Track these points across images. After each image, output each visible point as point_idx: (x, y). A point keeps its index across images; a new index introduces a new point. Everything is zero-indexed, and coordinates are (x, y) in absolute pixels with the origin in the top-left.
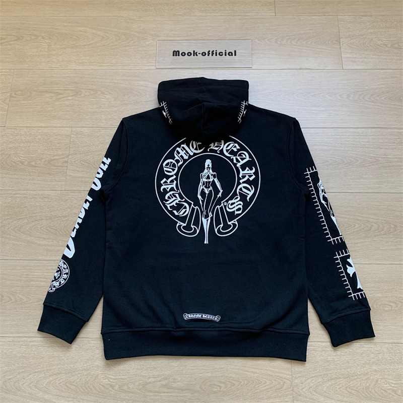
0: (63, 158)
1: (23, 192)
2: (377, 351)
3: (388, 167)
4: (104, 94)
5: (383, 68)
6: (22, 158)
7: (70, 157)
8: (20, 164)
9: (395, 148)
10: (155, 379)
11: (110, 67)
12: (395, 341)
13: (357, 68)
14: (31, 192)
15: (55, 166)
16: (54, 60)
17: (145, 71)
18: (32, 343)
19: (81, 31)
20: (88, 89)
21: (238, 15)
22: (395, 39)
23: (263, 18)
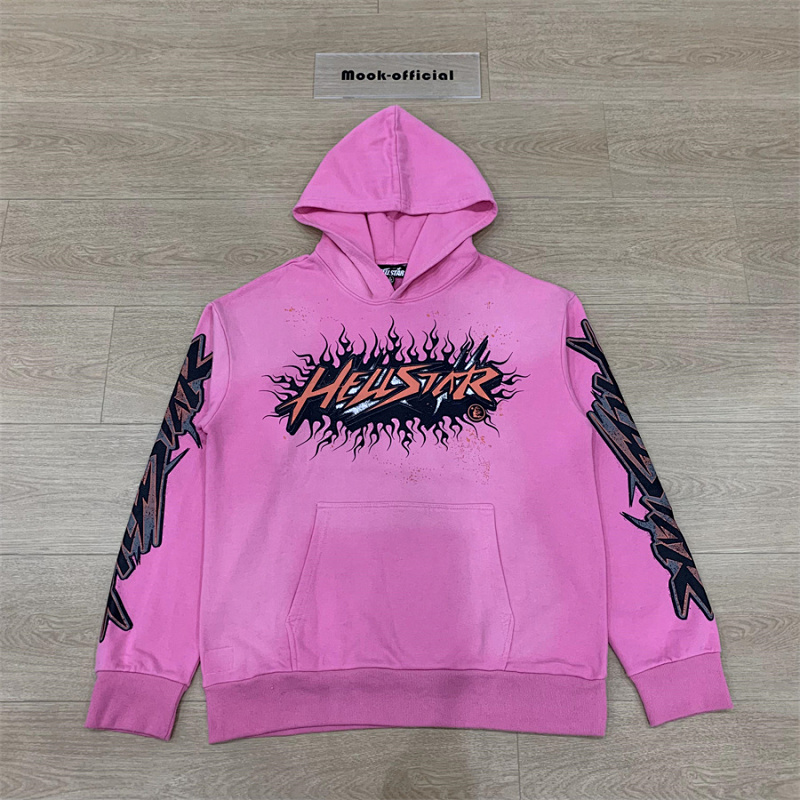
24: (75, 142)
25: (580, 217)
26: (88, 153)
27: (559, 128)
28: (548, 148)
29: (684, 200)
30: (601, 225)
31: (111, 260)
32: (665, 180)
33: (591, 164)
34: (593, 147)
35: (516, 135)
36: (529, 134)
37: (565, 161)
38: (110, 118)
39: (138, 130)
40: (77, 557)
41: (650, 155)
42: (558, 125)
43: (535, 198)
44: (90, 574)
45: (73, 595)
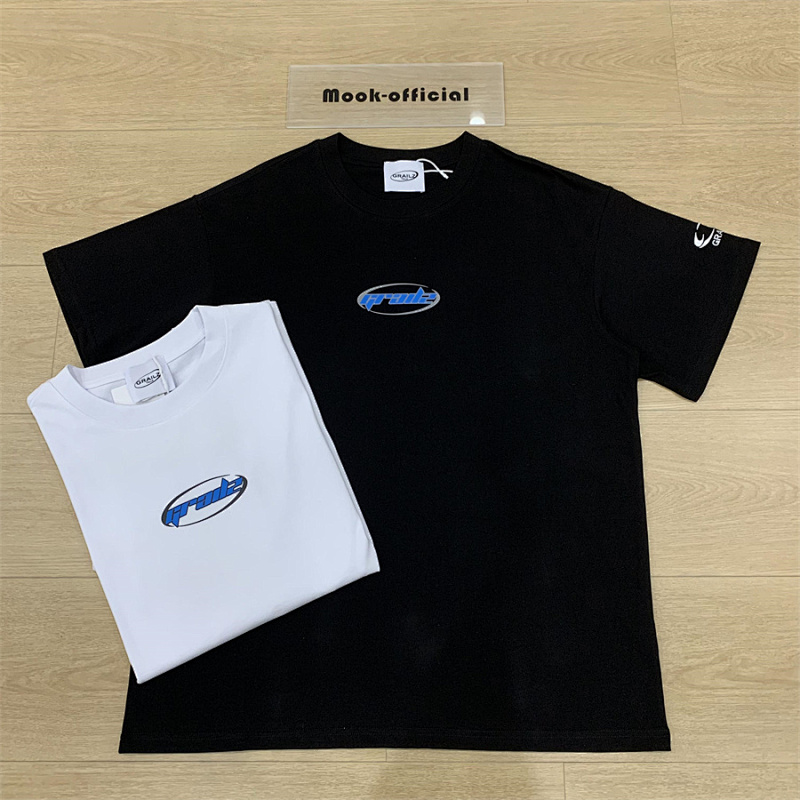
24: (13, 59)
25: (643, 149)
26: (30, 73)
27: (614, 36)
28: (600, 62)
29: (772, 126)
30: (668, 158)
31: (59, 208)
32: (749, 101)
33: (655, 81)
34: (657, 60)
35: (561, 45)
36: (577, 45)
37: (622, 78)
38: (55, 27)
39: (90, 43)
40: (21, 580)
41: (729, 70)
42: (613, 32)
43: (587, 124)
44: (37, 602)
45: (16, 628)
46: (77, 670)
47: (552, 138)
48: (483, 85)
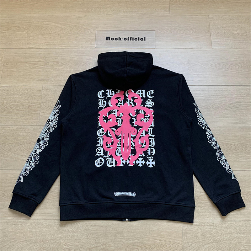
0: (37, 105)
1: (12, 126)
2: (236, 225)
3: (241, 110)
4: (63, 64)
5: (237, 48)
6: (11, 105)
7: (42, 104)
8: (10, 109)
9: (245, 98)
10: (97, 245)
11: (67, 47)
12: (247, 219)
13: (221, 48)
14: (17, 126)
15: (32, 110)
16: (31, 43)
17: (89, 50)
18: (19, 223)
19: (48, 25)
20: (53, 61)
21: (147, 15)
22: (244, 30)
23: (163, 17)
24: (65, 64)
25: (248, 93)
26: (70, 68)
27: (238, 59)
28: (234, 67)
35: (222, 62)
36: (227, 62)
37: (240, 72)
38: (76, 54)
42: (237, 58)
44: (81, 227)
45: (75, 235)
46: (94, 247)
47: (222, 90)
48: (201, 74)
